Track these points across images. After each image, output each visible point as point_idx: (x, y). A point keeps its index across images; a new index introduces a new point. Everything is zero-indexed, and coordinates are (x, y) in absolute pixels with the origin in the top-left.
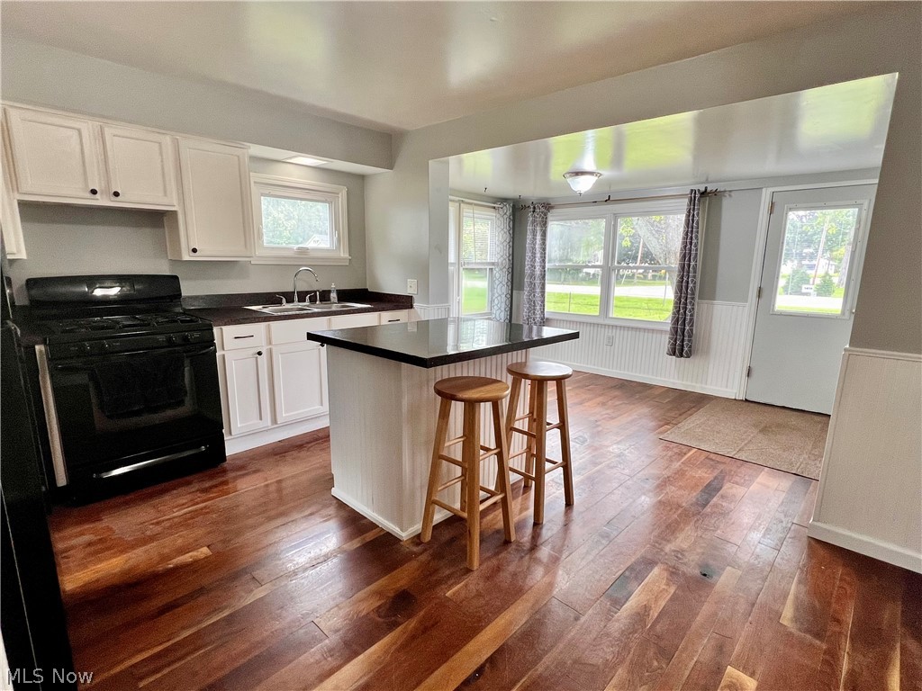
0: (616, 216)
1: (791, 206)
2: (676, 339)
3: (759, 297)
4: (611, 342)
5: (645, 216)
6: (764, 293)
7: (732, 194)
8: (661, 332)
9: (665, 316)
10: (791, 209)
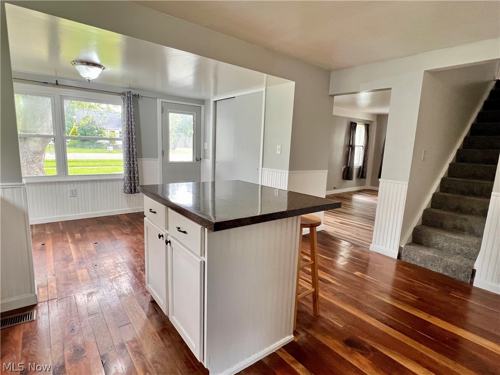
0: (62, 97)
1: (171, 110)
2: (131, 183)
3: (163, 155)
4: (74, 194)
5: (88, 101)
6: (165, 153)
7: (143, 98)
8: (118, 180)
9: (121, 170)
10: (170, 112)
